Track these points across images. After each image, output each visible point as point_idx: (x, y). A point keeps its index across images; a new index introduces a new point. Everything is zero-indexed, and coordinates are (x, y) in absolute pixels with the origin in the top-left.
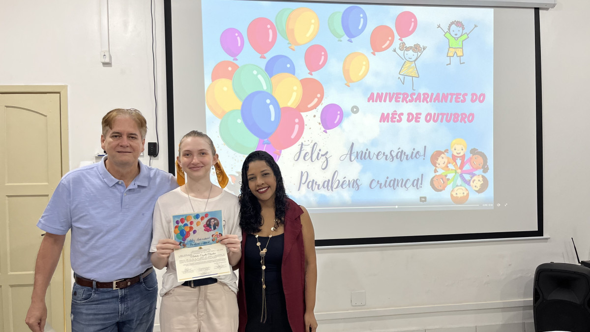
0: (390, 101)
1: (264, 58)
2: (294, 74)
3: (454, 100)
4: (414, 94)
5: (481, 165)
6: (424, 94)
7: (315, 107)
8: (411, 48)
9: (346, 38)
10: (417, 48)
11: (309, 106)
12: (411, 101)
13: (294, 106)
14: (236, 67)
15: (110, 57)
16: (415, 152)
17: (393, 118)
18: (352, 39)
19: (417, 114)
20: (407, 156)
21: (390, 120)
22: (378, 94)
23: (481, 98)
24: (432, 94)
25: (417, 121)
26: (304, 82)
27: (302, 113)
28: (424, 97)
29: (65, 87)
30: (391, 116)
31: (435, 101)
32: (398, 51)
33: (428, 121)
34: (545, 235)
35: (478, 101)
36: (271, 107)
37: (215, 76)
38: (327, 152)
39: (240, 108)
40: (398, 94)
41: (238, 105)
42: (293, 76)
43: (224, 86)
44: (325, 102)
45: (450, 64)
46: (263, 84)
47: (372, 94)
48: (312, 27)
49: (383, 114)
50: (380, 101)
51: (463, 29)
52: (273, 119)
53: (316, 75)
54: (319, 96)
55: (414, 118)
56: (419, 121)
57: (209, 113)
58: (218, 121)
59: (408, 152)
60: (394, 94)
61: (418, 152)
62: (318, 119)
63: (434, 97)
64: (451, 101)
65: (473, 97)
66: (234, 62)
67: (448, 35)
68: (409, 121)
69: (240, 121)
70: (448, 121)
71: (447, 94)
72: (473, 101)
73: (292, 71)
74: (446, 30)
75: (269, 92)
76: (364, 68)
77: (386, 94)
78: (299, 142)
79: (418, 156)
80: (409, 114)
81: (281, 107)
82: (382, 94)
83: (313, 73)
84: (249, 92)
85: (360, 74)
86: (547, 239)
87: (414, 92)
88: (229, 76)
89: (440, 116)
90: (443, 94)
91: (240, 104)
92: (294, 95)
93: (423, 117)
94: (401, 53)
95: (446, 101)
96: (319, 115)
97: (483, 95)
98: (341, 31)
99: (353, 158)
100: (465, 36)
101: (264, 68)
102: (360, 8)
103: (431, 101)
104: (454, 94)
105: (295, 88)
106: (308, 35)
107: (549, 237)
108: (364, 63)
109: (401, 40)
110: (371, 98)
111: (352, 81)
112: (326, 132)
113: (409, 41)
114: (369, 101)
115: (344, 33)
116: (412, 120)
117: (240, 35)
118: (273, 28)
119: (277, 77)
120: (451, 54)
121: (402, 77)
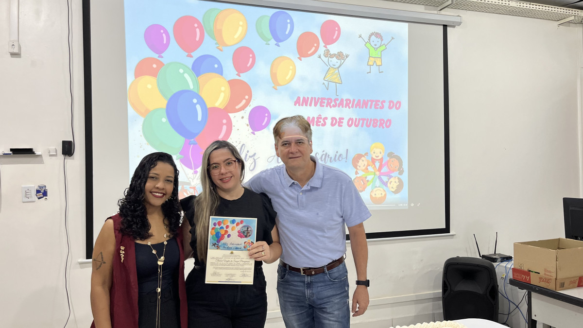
0: (315, 105)
1: (191, 56)
2: (222, 74)
3: (373, 106)
4: (337, 99)
5: (397, 169)
6: (347, 100)
7: (243, 108)
8: (335, 55)
9: (273, 42)
10: (340, 56)
11: (237, 107)
12: (334, 106)
13: (222, 107)
14: (161, 65)
15: (20, 48)
16: (338, 155)
17: (318, 122)
18: (280, 44)
19: (340, 119)
20: (331, 158)
21: (315, 123)
22: (304, 98)
23: (397, 105)
24: (354, 100)
25: (340, 126)
26: (232, 83)
27: (229, 114)
28: (347, 102)
30: (316, 120)
31: (356, 107)
32: (323, 57)
33: (350, 126)
34: (451, 233)
35: (394, 107)
36: (198, 107)
37: (139, 73)
38: (255, 154)
39: (164, 106)
40: (323, 99)
41: (163, 103)
42: (220, 75)
43: (148, 83)
44: (253, 104)
45: (370, 72)
46: (190, 82)
47: (299, 98)
48: (240, 29)
50: (306, 105)
51: (382, 40)
52: (200, 119)
53: (244, 77)
54: (247, 97)
55: (337, 122)
56: (341, 126)
57: (131, 111)
58: (141, 120)
59: (332, 155)
60: (319, 98)
61: (340, 155)
62: (246, 120)
63: (356, 103)
64: (371, 107)
65: (390, 105)
66: (160, 59)
67: (368, 45)
68: (332, 125)
69: (164, 120)
70: (368, 126)
71: (368, 101)
72: (390, 108)
73: (220, 71)
74: (367, 40)
75: (196, 91)
76: (291, 72)
77: (312, 98)
79: (340, 159)
80: (333, 119)
81: (209, 106)
82: (308, 98)
83: (241, 74)
84: (175, 92)
85: (287, 78)
86: (453, 235)
87: (338, 97)
88: (154, 73)
89: (361, 122)
90: (364, 101)
91: (166, 102)
92: (222, 95)
93: (345, 122)
94: (325, 59)
95: (366, 107)
96: (247, 116)
97: (399, 103)
98: (270, 36)
100: (383, 48)
101: (191, 67)
102: (287, 13)
104: (373, 101)
105: (223, 89)
106: (236, 37)
107: (454, 233)
108: (291, 67)
109: (325, 46)
110: (297, 102)
111: (279, 85)
112: (254, 134)
113: (334, 48)
114: (295, 105)
116: (335, 124)
117: (166, 32)
118: (201, 27)
119: (203, 77)
120: (371, 63)
121: (326, 83)
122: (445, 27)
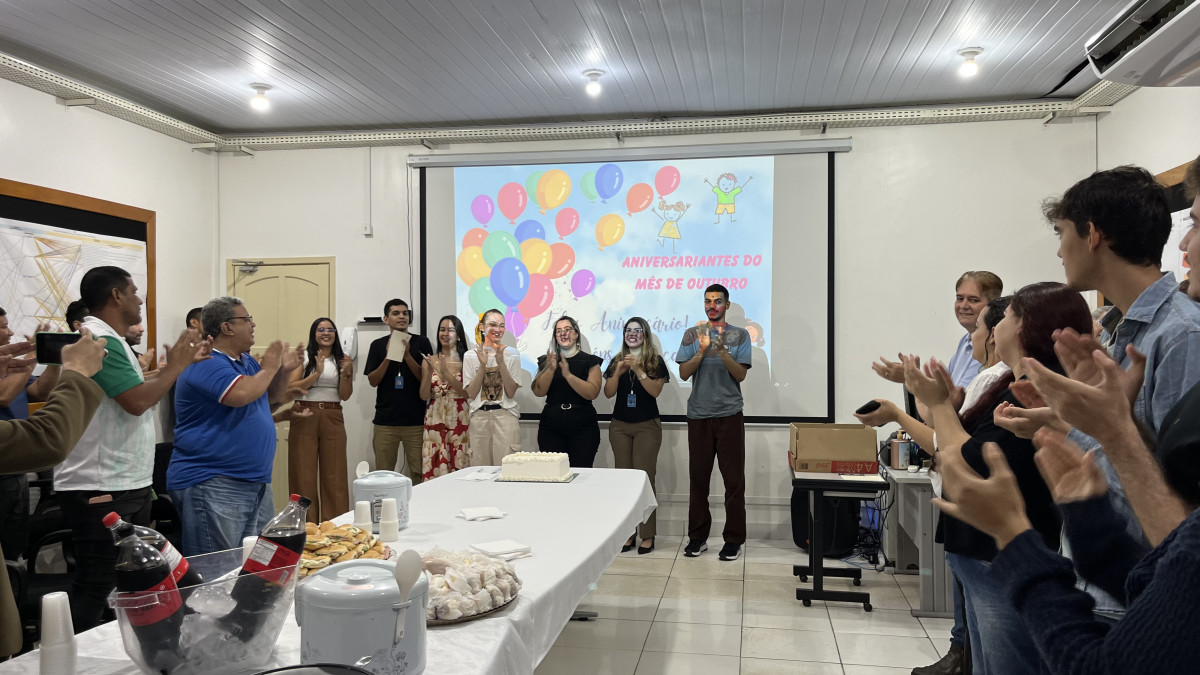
0: (648, 265)
1: (513, 223)
2: (544, 238)
3: (722, 262)
5: (755, 339)
6: (687, 258)
7: (565, 273)
8: (672, 206)
9: (601, 199)
10: (679, 206)
11: (560, 272)
12: (671, 265)
13: (544, 273)
14: (485, 234)
15: (371, 229)
16: (675, 322)
17: (651, 284)
18: (607, 200)
19: (678, 280)
20: (666, 326)
21: (647, 286)
22: (634, 258)
24: (696, 258)
25: (678, 288)
27: (551, 280)
28: (687, 260)
29: (334, 257)
30: (648, 282)
31: (699, 265)
32: (657, 210)
33: (690, 288)
35: (752, 263)
36: (520, 274)
37: (466, 245)
39: (489, 275)
40: (656, 258)
41: (487, 272)
42: (541, 240)
43: (474, 253)
44: (576, 269)
45: (719, 222)
46: (512, 249)
47: (628, 258)
49: (640, 280)
50: (637, 266)
51: (735, 181)
52: (521, 286)
53: (567, 240)
54: (569, 261)
55: (670, 284)
56: (680, 288)
57: (459, 280)
58: (469, 288)
59: (668, 322)
60: (652, 258)
61: (678, 323)
62: (569, 286)
63: (699, 260)
64: (719, 264)
65: (746, 260)
66: (484, 229)
67: (716, 190)
68: (669, 287)
69: (488, 288)
71: (715, 257)
72: (746, 264)
73: (542, 236)
74: (715, 184)
75: (518, 258)
76: (618, 230)
77: (643, 258)
78: (548, 310)
79: (678, 327)
80: (669, 280)
81: (530, 272)
82: (639, 258)
83: (564, 237)
84: (498, 260)
85: (615, 237)
88: (479, 243)
90: (710, 258)
91: (490, 271)
92: (544, 260)
93: (685, 283)
94: (660, 212)
95: (713, 265)
96: (569, 281)
97: (760, 257)
98: (594, 191)
99: (605, 327)
100: (738, 190)
101: (513, 234)
102: (615, 166)
103: (695, 265)
104: (723, 257)
105: (545, 254)
106: (559, 198)
108: (619, 225)
109: (661, 198)
110: (626, 263)
111: (605, 245)
112: (577, 300)
114: (624, 266)
115: (597, 194)
116: (672, 286)
117: (491, 201)
118: (524, 193)
119: (526, 243)
120: (719, 211)
121: (661, 239)
122: (831, 156)
